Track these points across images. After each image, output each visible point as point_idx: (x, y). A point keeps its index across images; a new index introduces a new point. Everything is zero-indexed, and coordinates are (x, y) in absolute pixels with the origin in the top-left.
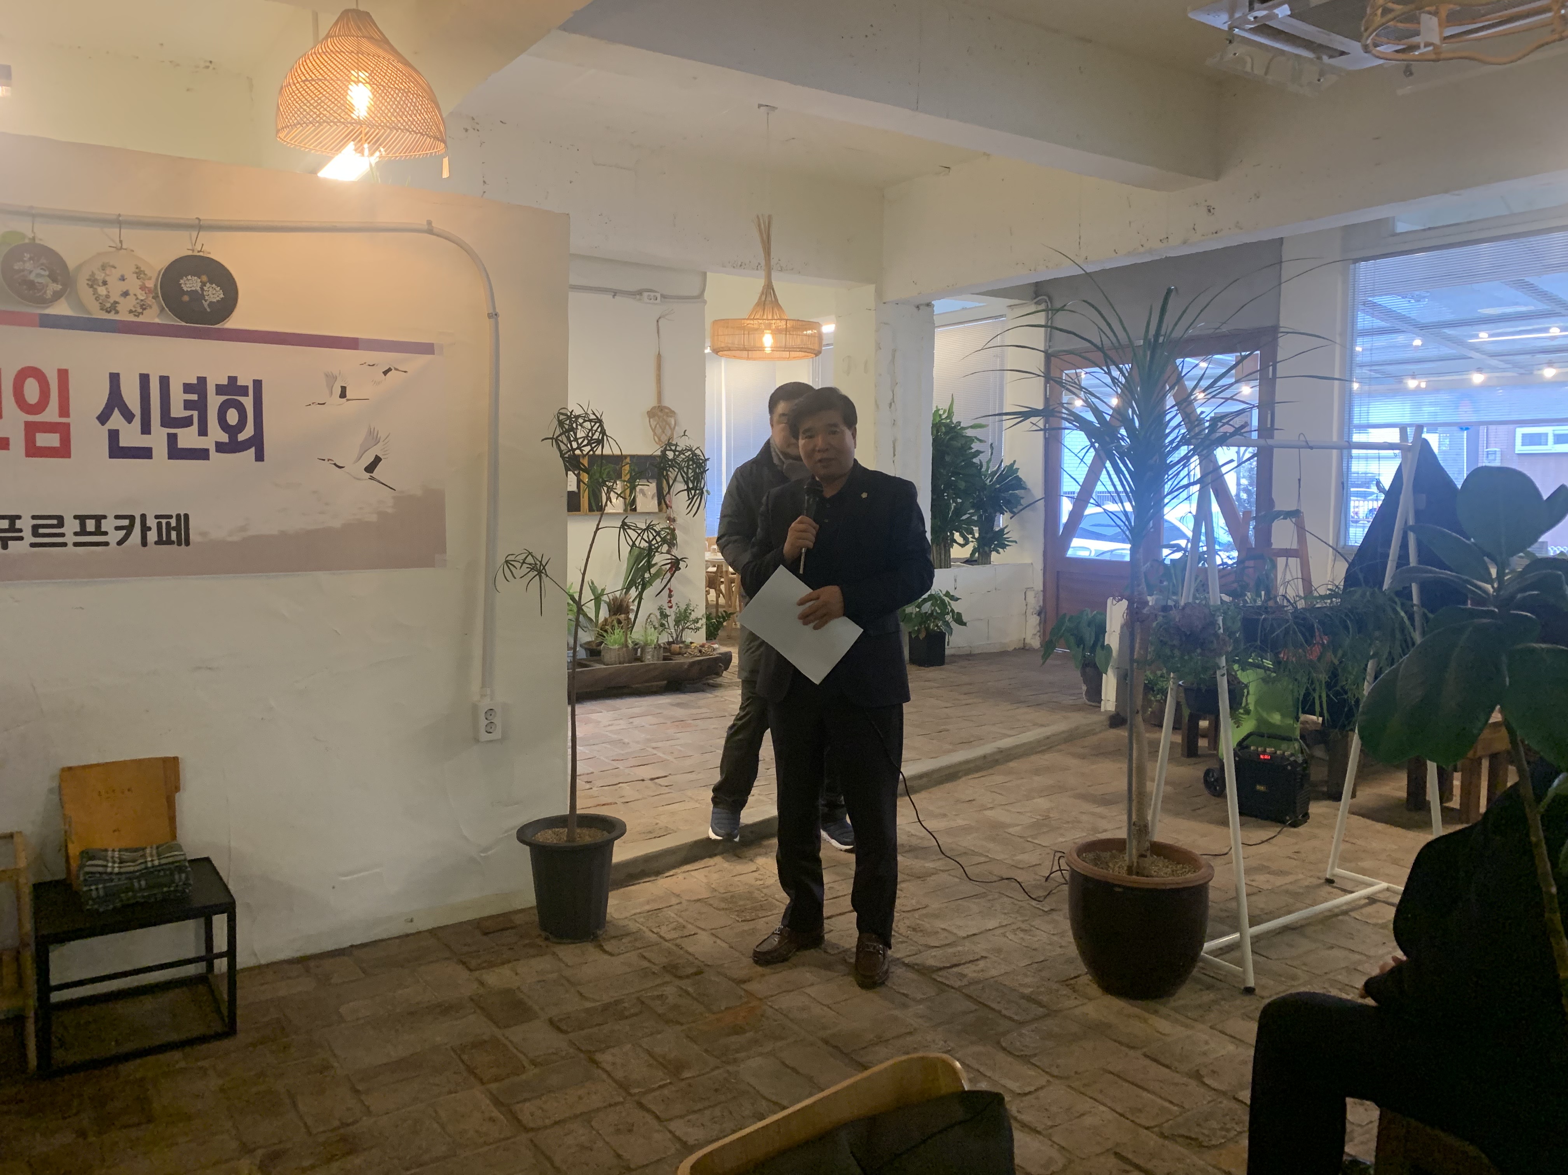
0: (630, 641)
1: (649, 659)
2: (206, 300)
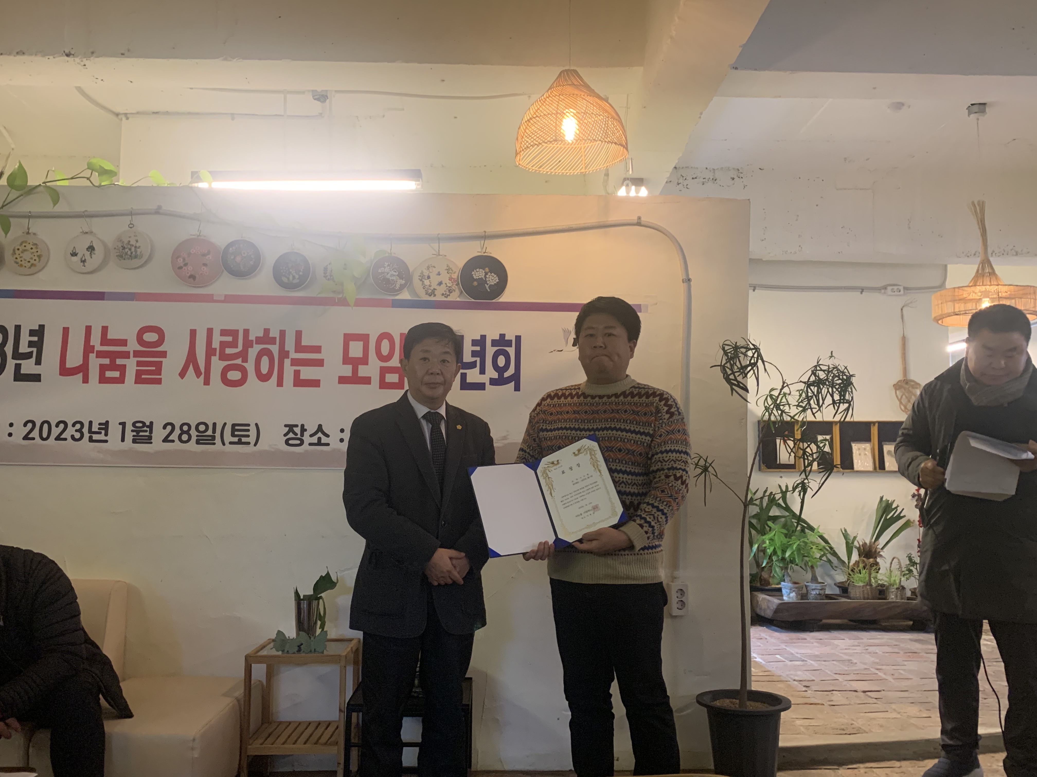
0: (873, 580)
1: (892, 597)
2: (488, 284)
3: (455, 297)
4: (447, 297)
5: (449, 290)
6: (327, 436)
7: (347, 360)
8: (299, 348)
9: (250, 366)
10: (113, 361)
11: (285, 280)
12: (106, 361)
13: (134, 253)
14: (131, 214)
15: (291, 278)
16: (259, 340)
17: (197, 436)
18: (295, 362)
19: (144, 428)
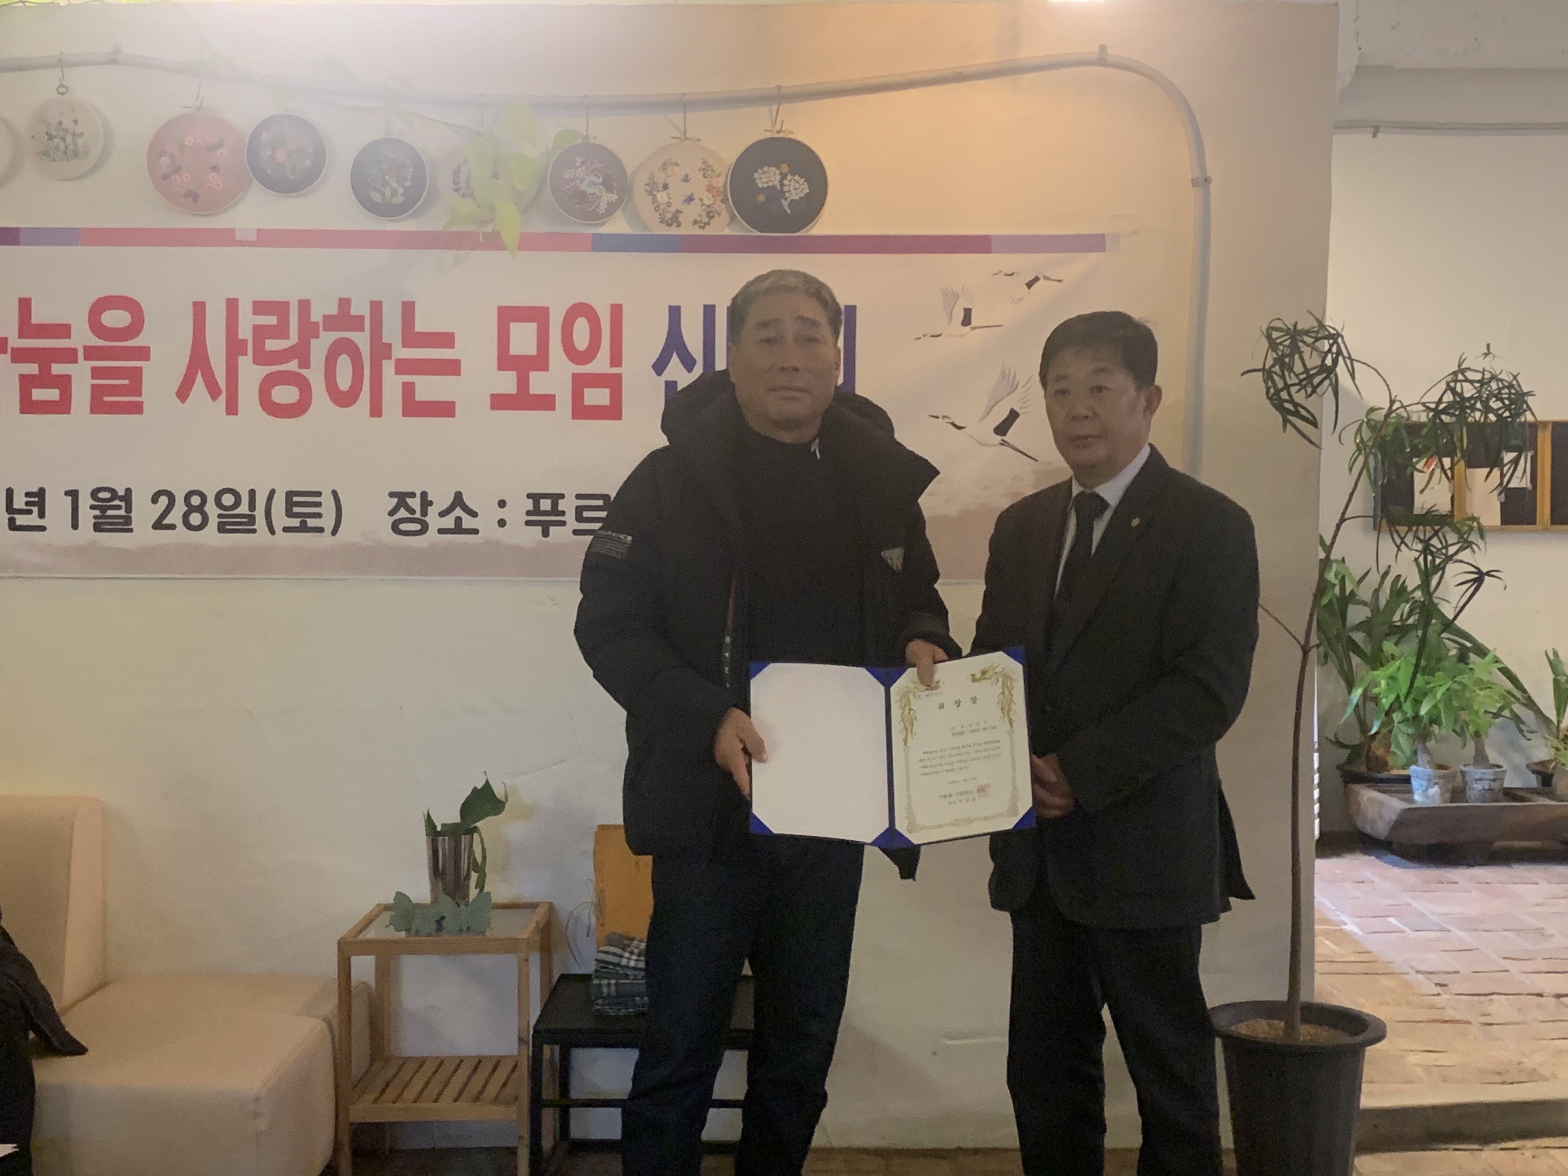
2: (786, 199)
3: (720, 227)
4: (703, 228)
5: (708, 213)
6: (474, 514)
7: (506, 361)
8: (411, 338)
9: (315, 376)
10: (45, 368)
11: (376, 197)
12: (33, 369)
13: (71, 147)
14: (61, 64)
15: (388, 193)
16: (331, 323)
17: (220, 516)
18: (403, 367)
19: (112, 501)
